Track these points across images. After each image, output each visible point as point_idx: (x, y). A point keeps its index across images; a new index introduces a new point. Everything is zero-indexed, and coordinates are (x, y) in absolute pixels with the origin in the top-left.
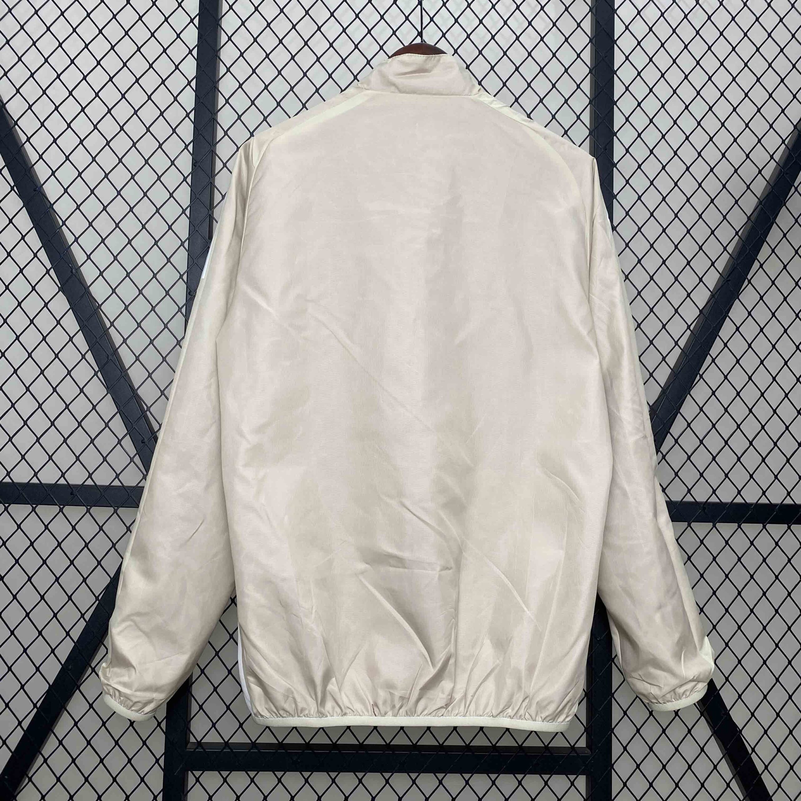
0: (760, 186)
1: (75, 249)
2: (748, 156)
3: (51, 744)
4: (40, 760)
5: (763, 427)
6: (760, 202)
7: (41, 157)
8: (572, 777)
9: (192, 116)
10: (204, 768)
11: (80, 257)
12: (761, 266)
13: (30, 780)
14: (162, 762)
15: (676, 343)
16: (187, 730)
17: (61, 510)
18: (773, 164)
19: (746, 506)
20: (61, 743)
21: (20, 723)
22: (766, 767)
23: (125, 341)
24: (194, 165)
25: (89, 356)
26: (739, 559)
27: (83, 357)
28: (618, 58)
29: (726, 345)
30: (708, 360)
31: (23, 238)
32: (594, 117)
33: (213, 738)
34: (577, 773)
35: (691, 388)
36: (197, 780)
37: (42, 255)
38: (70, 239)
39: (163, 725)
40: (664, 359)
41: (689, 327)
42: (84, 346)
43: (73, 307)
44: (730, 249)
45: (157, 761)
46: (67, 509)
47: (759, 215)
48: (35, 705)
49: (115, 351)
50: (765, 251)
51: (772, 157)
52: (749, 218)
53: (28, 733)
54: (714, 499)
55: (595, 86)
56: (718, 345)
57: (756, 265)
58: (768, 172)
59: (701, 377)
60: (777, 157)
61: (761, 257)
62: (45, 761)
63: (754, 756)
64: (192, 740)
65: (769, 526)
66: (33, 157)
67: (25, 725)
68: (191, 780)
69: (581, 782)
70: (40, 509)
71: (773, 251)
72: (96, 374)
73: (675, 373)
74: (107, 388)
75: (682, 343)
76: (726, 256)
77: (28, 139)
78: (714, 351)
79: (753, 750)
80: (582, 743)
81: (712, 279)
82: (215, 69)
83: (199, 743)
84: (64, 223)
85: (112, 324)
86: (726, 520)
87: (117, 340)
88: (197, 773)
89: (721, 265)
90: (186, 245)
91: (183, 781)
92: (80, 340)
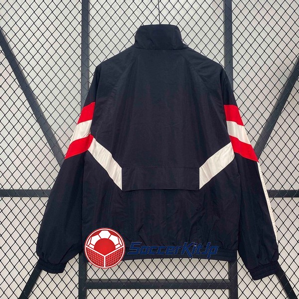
0: (288, 74)
1: (41, 106)
2: (283, 62)
3: (39, 280)
4: (36, 286)
5: (291, 162)
6: (288, 79)
7: (28, 75)
8: (223, 290)
9: (80, 57)
10: (92, 288)
11: (43, 109)
12: (289, 103)
13: (33, 293)
14: (78, 286)
15: (258, 132)
16: (86, 275)
17: (40, 199)
18: (292, 65)
19: (285, 191)
20: (43, 280)
21: (29, 273)
22: (295, 286)
23: (60, 139)
24: (82, 75)
25: (48, 144)
26: (283, 211)
27: (46, 145)
28: (234, 28)
29: (276, 132)
30: (270, 138)
31: (23, 103)
32: (226, 51)
33: (95, 277)
34: (225, 289)
35: (264, 149)
36: (90, 292)
37: (30, 109)
38: (40, 103)
39: (78, 273)
40: (253, 138)
41: (262, 126)
42: (46, 141)
43: (41, 127)
44: (277, 97)
45: (76, 286)
46: (42, 198)
47: (287, 84)
48: (33, 267)
49: (57, 142)
50: (290, 97)
51: (292, 62)
52: (284, 85)
53: (31, 276)
54: (273, 189)
55: (226, 39)
56: (273, 132)
57: (287, 102)
58: (291, 68)
59: (267, 144)
60: (294, 62)
61: (289, 99)
62: (38, 286)
63: (290, 282)
64: (88, 278)
65: (293, 198)
66: (26, 75)
67: (30, 274)
68: (88, 292)
69: (227, 292)
70: (32, 198)
71: (293, 97)
72: (50, 150)
73: (258, 144)
74: (54, 156)
75: (260, 132)
76: (275, 100)
77: (24, 69)
78: (272, 135)
79: (290, 280)
80: (227, 278)
81: (271, 109)
82: (88, 40)
83: (90, 279)
84: (37, 98)
85: (55, 133)
86: (278, 196)
87: (57, 138)
88: (90, 290)
89: (274, 103)
90: (80, 104)
91: (85, 293)
92: (44, 139)
